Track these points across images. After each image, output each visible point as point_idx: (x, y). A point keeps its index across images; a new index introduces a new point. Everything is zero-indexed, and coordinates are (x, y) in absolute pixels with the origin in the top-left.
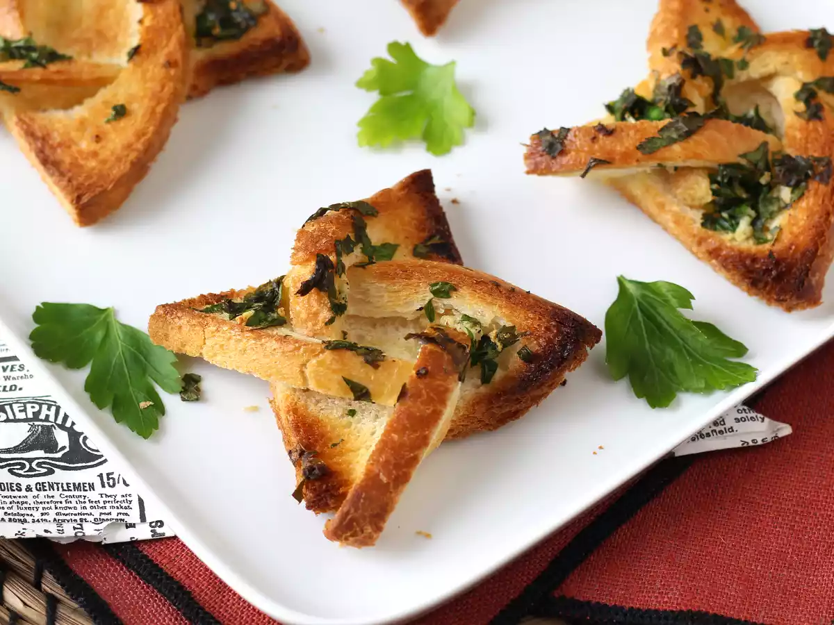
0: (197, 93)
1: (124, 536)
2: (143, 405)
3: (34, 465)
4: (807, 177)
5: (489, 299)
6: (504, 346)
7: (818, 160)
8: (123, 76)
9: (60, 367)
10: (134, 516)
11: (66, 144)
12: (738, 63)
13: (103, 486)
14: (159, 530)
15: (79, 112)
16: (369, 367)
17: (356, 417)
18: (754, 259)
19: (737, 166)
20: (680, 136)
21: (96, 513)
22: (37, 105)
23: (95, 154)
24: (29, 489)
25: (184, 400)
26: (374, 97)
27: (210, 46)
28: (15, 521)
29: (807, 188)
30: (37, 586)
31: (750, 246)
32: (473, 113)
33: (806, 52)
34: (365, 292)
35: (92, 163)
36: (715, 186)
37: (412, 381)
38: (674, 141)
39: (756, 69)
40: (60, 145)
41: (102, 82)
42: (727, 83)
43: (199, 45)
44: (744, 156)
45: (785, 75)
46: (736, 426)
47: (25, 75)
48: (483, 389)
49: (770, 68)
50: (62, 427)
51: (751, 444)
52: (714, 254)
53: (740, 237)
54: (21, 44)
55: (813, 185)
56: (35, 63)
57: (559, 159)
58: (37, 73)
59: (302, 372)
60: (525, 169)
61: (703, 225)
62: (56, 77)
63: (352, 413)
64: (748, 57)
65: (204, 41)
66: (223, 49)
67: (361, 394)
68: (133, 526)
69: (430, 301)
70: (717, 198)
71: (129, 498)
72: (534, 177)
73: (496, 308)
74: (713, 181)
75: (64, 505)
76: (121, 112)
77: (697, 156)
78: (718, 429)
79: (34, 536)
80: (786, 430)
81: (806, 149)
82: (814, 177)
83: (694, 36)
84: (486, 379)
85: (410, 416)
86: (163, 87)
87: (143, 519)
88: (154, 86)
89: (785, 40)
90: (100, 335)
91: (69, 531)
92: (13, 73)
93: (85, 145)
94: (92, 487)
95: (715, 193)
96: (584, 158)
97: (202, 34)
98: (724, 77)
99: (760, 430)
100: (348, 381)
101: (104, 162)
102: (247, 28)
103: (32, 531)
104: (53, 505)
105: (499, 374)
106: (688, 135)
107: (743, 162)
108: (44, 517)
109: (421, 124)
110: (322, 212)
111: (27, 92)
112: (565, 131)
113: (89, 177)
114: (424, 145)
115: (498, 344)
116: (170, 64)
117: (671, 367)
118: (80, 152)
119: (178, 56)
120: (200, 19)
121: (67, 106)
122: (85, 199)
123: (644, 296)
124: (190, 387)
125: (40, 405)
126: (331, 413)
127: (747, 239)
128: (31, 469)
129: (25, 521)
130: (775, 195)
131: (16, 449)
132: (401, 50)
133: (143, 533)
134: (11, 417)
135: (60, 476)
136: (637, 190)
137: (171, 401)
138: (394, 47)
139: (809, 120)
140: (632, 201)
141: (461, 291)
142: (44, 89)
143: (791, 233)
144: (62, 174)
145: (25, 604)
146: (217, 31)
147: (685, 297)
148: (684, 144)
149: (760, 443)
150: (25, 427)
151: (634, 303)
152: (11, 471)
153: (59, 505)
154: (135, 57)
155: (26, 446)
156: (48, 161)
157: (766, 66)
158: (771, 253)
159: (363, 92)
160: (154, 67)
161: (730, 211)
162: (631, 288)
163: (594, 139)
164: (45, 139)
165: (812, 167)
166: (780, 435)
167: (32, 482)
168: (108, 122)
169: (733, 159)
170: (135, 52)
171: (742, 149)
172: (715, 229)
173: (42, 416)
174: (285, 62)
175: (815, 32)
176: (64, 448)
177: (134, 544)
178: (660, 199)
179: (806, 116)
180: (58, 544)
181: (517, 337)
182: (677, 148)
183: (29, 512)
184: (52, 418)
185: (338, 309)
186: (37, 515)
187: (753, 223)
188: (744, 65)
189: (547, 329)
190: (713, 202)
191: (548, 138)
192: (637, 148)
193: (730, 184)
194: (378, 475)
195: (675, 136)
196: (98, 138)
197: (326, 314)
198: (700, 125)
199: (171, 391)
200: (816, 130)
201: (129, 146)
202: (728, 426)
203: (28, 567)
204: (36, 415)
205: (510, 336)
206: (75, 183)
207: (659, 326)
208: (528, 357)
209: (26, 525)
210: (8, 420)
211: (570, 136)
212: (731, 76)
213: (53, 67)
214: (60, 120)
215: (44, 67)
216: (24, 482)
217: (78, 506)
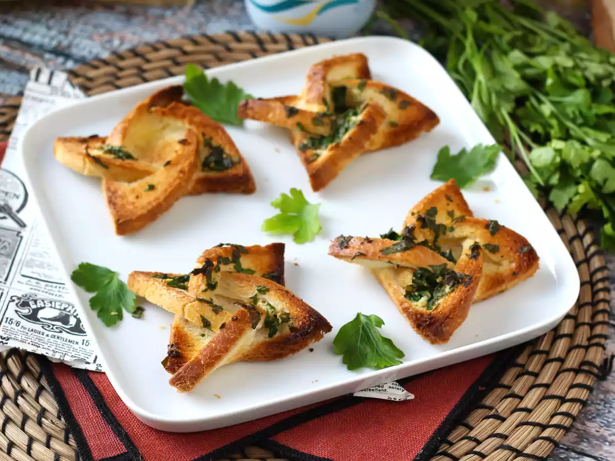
0: (195, 192)
1: (83, 366)
2: (113, 313)
3: (54, 327)
4: (459, 283)
5: (282, 298)
6: (283, 322)
7: (467, 276)
8: (158, 173)
9: (81, 290)
10: (91, 360)
11: (123, 197)
12: (449, 228)
13: (83, 344)
14: (99, 368)
15: (135, 185)
16: (214, 313)
17: (204, 337)
18: (422, 315)
19: (426, 270)
20: (401, 249)
21: (74, 354)
22: (116, 178)
23: (133, 203)
24: (47, 335)
25: (133, 316)
26: (278, 212)
27: (207, 172)
28: (34, 345)
29: (457, 287)
30: (38, 381)
31: (424, 310)
32: (320, 228)
33: (485, 230)
34: (228, 285)
35: (131, 207)
36: (414, 278)
37: (230, 322)
38: (397, 251)
39: (458, 233)
40: (120, 197)
41: (148, 173)
42: (441, 237)
43: (203, 170)
44: (431, 266)
45: (470, 238)
46: (388, 390)
47: (113, 161)
48: (268, 340)
49: (465, 234)
50: (75, 317)
51: (393, 399)
52: (406, 310)
53: (420, 305)
54: (117, 148)
55: (461, 287)
56: (120, 157)
57: (344, 250)
58: (119, 162)
59: (183, 309)
60: (328, 252)
61: (405, 296)
62: (127, 166)
63: (203, 335)
64: (455, 226)
65: (206, 169)
66: (213, 174)
67: (206, 324)
68: (88, 363)
69: (256, 295)
70: (414, 284)
71: (92, 352)
72: (332, 258)
73: (284, 303)
74: (415, 275)
75: (61, 346)
76: (152, 188)
77: (407, 260)
78: (379, 389)
79: (40, 353)
80: (412, 397)
81: (464, 270)
82: (462, 283)
83: (433, 212)
84: (270, 336)
85: (223, 337)
86: (175, 180)
87: (95, 361)
88: (171, 180)
89: (477, 223)
90: (106, 281)
91: (57, 356)
92: (109, 160)
93: (131, 198)
94: (77, 343)
95: (413, 281)
96: (355, 252)
97: (206, 165)
98: (441, 233)
99: (399, 394)
100: (201, 316)
101: (136, 207)
102: (227, 168)
103: (40, 351)
104: (55, 345)
105: (278, 334)
106: (406, 249)
107: (430, 269)
108: (49, 348)
109: (296, 229)
110: (221, 245)
111: (113, 170)
112: (350, 238)
113: (126, 212)
114: (294, 238)
115: (280, 319)
116: (181, 171)
117: (366, 355)
118: (127, 202)
119: (186, 169)
120: (207, 158)
121: (130, 181)
122: (121, 221)
123: (367, 323)
124: (138, 312)
125: (69, 305)
126: (194, 333)
127: (423, 306)
128: (52, 329)
129: (39, 347)
130: (443, 289)
131: (49, 319)
132: (297, 193)
133: (92, 367)
134: (53, 306)
135: (64, 335)
136: (382, 277)
137: (127, 315)
138: (293, 191)
139: (470, 258)
140: (380, 283)
141: (271, 292)
142: (120, 170)
143: (443, 306)
144: (115, 209)
145: (29, 386)
146: (212, 165)
147: (380, 323)
148: (402, 253)
149: (397, 400)
150: (58, 312)
151: (360, 324)
152: (43, 327)
153: (58, 346)
154: (168, 167)
155: (55, 319)
156: (111, 202)
157: (463, 232)
158: (430, 314)
159: (273, 208)
160: (174, 172)
161: (420, 293)
162: (362, 318)
163: (362, 243)
164: (114, 192)
165: (462, 279)
166: (408, 398)
167: (50, 333)
168: (145, 191)
169: (425, 266)
170: (168, 163)
171: (432, 262)
172: (410, 300)
173: (68, 310)
174: (242, 187)
175: (492, 221)
176: (71, 325)
177: (87, 371)
178: (390, 282)
179: (470, 257)
180: (51, 362)
181: (290, 318)
182: (398, 255)
183: (42, 344)
184: (72, 312)
185: (211, 286)
186: (46, 346)
187: (429, 301)
188: (452, 229)
189: (305, 318)
190: (411, 286)
191: (342, 239)
192: (380, 251)
193: (421, 277)
194: (201, 360)
195: (399, 249)
196: (137, 197)
197: (203, 287)
198: (413, 246)
199: (128, 311)
200: (472, 263)
201: (149, 203)
202: (384, 389)
203: (37, 371)
204: (65, 309)
205: (287, 318)
206: (119, 213)
207: (368, 337)
208: (293, 329)
209: (38, 348)
210: (51, 307)
211: (352, 240)
212: (444, 234)
213: (128, 161)
214: (124, 187)
215: (123, 160)
216: (46, 333)
217: (67, 349)
